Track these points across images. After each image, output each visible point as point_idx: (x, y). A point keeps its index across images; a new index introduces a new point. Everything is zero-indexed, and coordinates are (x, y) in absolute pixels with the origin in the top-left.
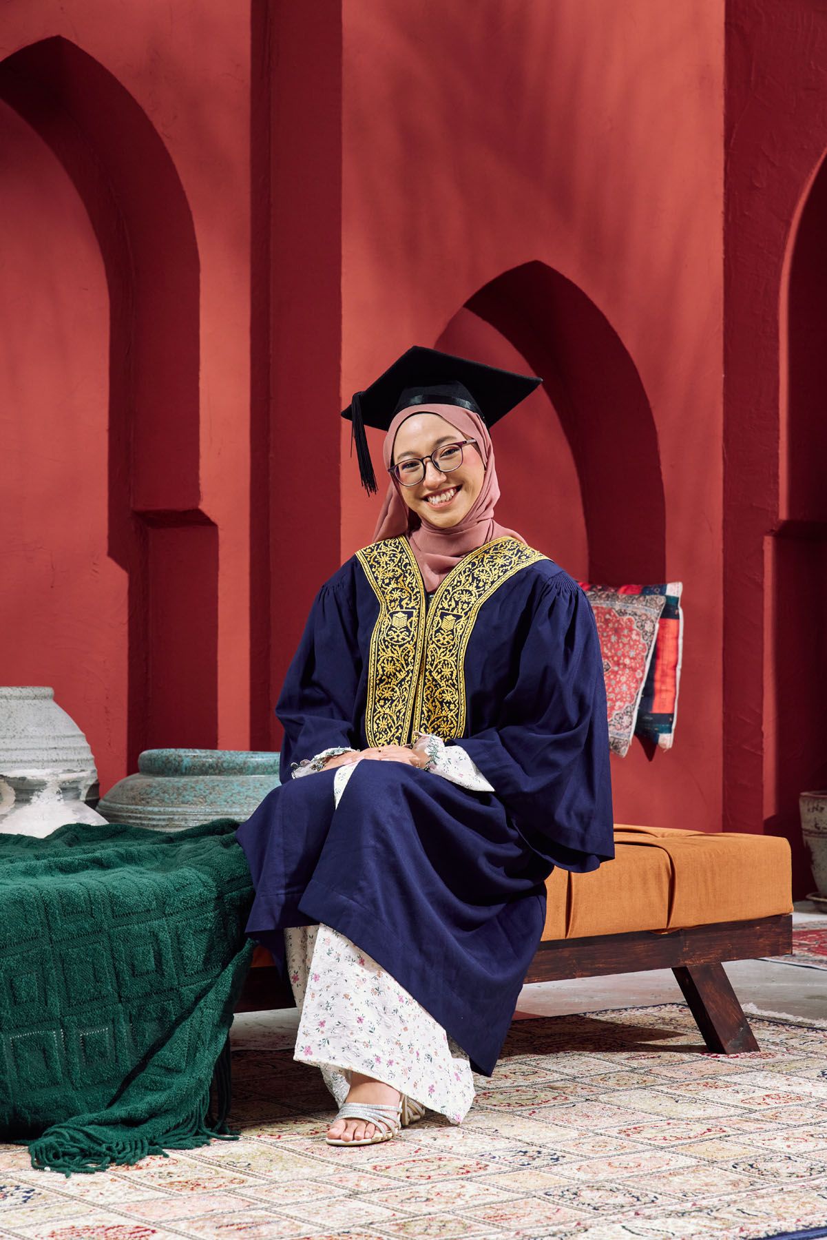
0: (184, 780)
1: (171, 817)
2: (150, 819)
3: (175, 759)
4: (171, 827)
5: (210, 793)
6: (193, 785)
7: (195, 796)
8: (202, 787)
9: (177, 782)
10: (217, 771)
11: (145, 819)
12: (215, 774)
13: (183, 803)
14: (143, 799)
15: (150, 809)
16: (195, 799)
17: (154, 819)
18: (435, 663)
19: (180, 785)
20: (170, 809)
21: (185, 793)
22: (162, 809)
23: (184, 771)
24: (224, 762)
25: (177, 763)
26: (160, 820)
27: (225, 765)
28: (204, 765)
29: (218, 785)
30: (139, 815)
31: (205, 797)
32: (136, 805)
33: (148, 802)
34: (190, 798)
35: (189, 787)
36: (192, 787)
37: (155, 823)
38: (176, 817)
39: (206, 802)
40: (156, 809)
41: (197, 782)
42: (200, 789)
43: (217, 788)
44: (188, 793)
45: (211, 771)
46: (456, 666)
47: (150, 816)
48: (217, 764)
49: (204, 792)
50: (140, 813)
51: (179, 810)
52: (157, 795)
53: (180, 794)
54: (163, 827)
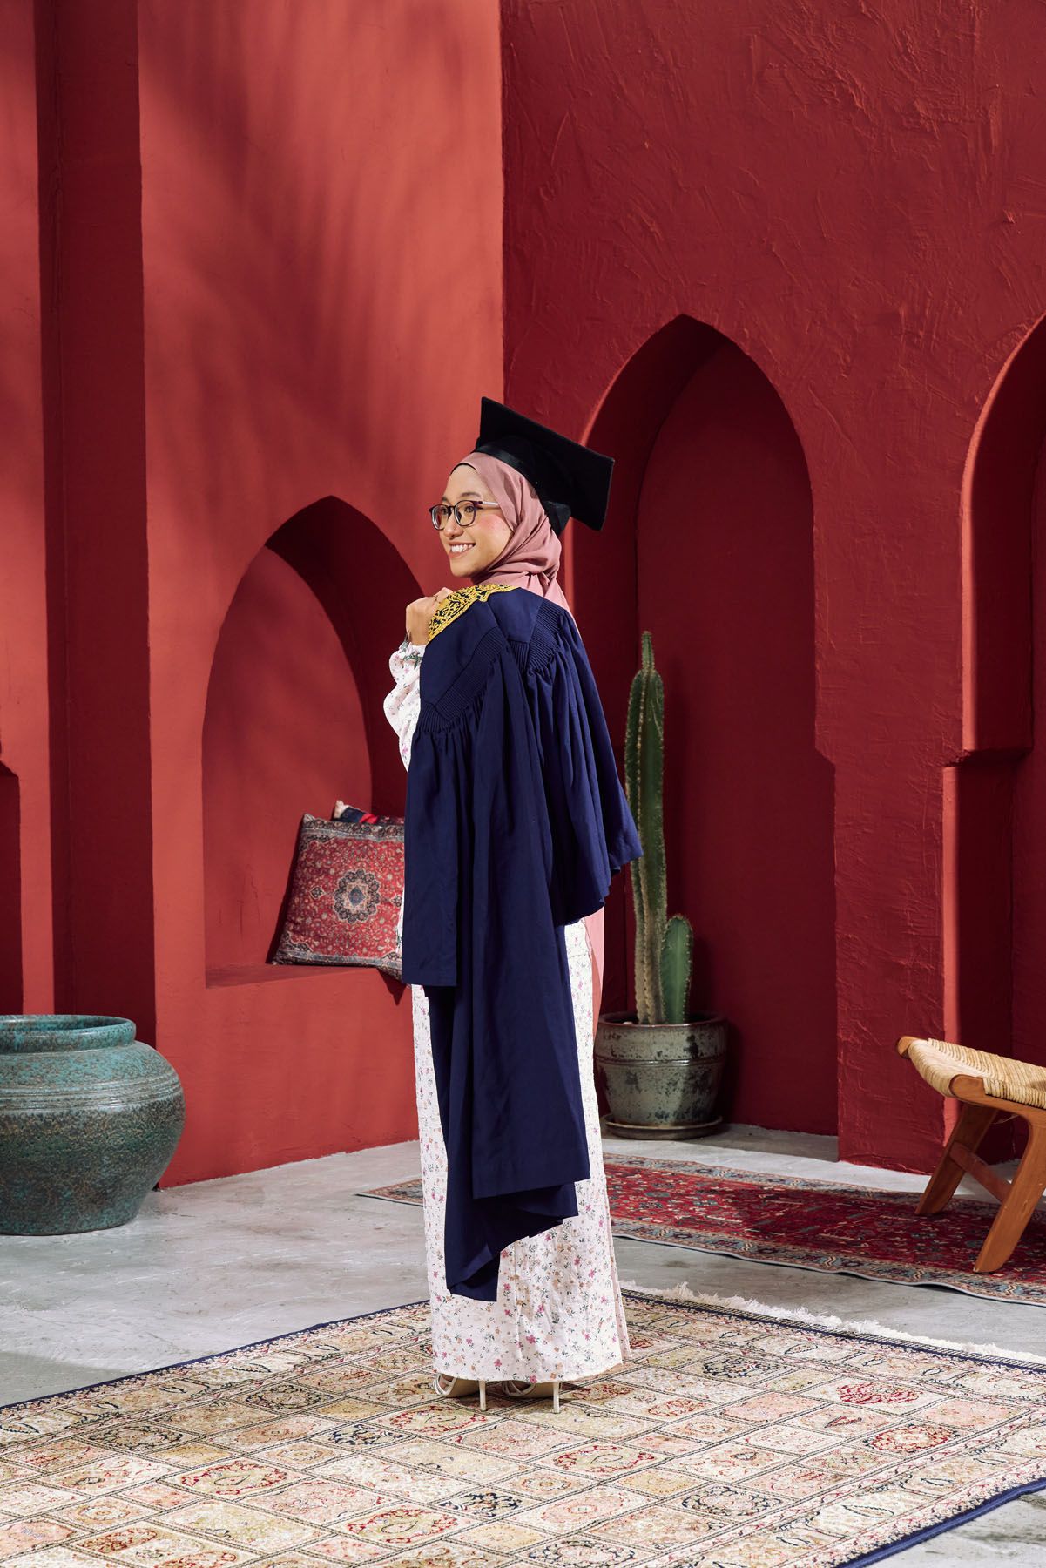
0: (17, 1057)
1: (9, 1098)
3: (6, 1036)
4: (9, 1109)
5: (48, 1072)
6: (28, 1064)
7: (32, 1076)
8: (38, 1065)
9: (10, 1060)
10: (51, 1048)
12: (49, 1051)
13: (20, 1083)
16: (32, 1079)
19: (14, 1064)
20: (7, 1091)
21: (21, 1073)
23: (16, 1048)
24: (58, 1037)
25: (8, 1041)
27: (59, 1041)
28: (37, 1042)
29: (54, 1063)
31: (42, 1076)
34: (27, 1078)
35: (24, 1066)
36: (27, 1066)
38: (14, 1099)
39: (44, 1082)
41: (31, 1060)
42: (36, 1068)
43: (54, 1066)
44: (24, 1072)
45: (45, 1048)
48: (51, 1041)
49: (41, 1071)
51: (17, 1091)
53: (15, 1074)
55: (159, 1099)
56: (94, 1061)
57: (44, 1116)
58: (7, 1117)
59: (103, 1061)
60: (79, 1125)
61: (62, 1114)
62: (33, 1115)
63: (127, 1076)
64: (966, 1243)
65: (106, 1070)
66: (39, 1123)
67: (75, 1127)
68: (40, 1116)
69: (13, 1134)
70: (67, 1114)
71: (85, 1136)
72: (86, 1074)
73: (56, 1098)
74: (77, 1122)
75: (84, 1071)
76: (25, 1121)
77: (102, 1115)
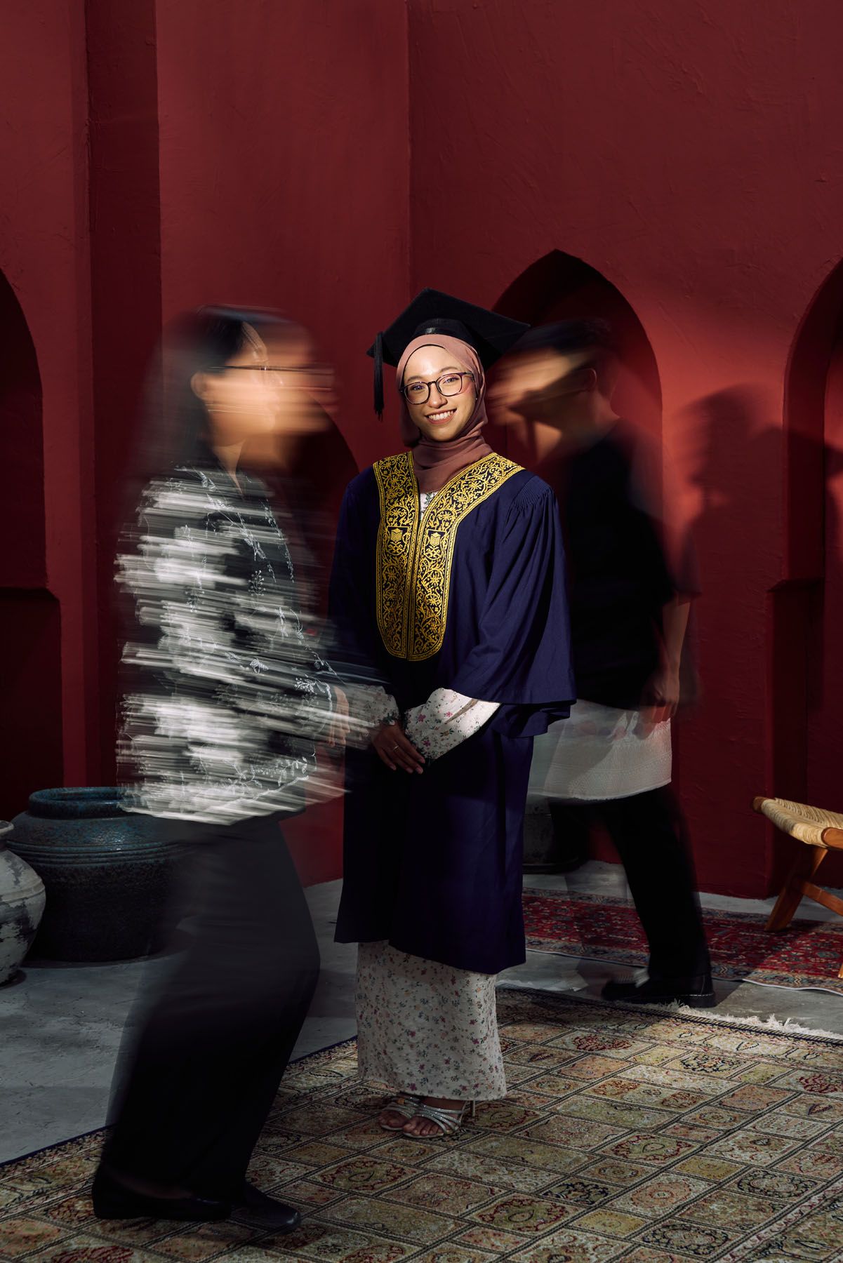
2: (58, 857)
6: (90, 827)
11: (53, 857)
14: (48, 840)
15: (57, 848)
17: (61, 858)
18: (426, 573)
22: (68, 849)
26: (67, 858)
30: (47, 854)
32: (43, 845)
33: (54, 843)
37: (63, 860)
38: (81, 855)
40: (62, 849)
41: (94, 823)
44: (88, 833)
46: (444, 575)
47: (58, 855)
49: (102, 832)
50: (48, 852)
51: (83, 849)
52: (61, 836)
53: (80, 835)
54: (70, 863)
57: (105, 868)
58: (76, 870)
60: (135, 875)
61: (119, 866)
62: (96, 867)
64: (817, 954)
66: (102, 874)
67: (129, 876)
68: (103, 868)
69: (81, 883)
70: (124, 867)
71: (137, 883)
72: (136, 834)
74: (131, 873)
76: (90, 873)
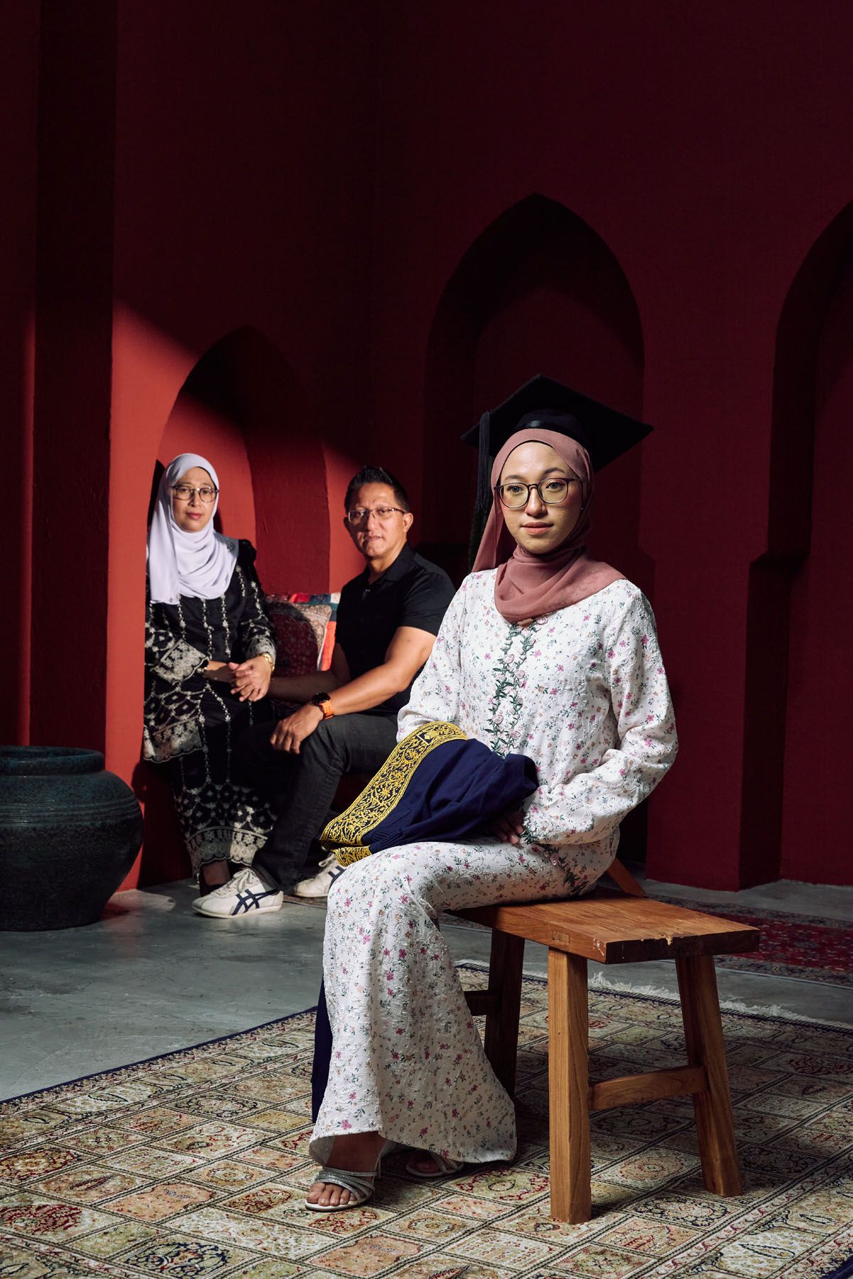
0: (12, 779)
1: (6, 814)
4: (7, 823)
5: (39, 792)
6: (21, 784)
7: (26, 795)
8: (30, 786)
9: (5, 781)
10: (41, 772)
12: (39, 774)
13: (16, 801)
16: (26, 797)
19: (9, 784)
20: (5, 807)
21: (15, 792)
23: (10, 771)
25: (3, 766)
27: (46, 766)
28: (27, 766)
29: (43, 785)
31: (34, 796)
34: (22, 797)
35: (17, 785)
36: (20, 786)
39: (36, 800)
41: (24, 781)
42: (28, 789)
44: (18, 792)
45: (34, 772)
48: (39, 766)
49: (32, 791)
51: (13, 808)
53: (11, 793)
55: (129, 817)
56: (76, 783)
57: (38, 828)
58: (6, 830)
59: (83, 784)
60: (67, 837)
61: (52, 829)
62: (28, 828)
63: (104, 797)
65: (87, 792)
66: (33, 834)
67: (63, 839)
68: (34, 829)
69: (11, 844)
70: (57, 828)
71: (72, 847)
72: (71, 794)
73: (47, 814)
74: (65, 835)
75: (69, 792)
76: (21, 833)
77: (86, 830)
